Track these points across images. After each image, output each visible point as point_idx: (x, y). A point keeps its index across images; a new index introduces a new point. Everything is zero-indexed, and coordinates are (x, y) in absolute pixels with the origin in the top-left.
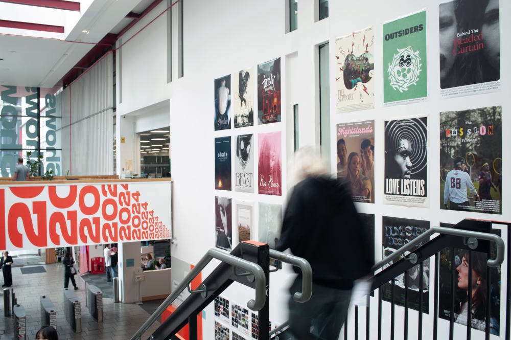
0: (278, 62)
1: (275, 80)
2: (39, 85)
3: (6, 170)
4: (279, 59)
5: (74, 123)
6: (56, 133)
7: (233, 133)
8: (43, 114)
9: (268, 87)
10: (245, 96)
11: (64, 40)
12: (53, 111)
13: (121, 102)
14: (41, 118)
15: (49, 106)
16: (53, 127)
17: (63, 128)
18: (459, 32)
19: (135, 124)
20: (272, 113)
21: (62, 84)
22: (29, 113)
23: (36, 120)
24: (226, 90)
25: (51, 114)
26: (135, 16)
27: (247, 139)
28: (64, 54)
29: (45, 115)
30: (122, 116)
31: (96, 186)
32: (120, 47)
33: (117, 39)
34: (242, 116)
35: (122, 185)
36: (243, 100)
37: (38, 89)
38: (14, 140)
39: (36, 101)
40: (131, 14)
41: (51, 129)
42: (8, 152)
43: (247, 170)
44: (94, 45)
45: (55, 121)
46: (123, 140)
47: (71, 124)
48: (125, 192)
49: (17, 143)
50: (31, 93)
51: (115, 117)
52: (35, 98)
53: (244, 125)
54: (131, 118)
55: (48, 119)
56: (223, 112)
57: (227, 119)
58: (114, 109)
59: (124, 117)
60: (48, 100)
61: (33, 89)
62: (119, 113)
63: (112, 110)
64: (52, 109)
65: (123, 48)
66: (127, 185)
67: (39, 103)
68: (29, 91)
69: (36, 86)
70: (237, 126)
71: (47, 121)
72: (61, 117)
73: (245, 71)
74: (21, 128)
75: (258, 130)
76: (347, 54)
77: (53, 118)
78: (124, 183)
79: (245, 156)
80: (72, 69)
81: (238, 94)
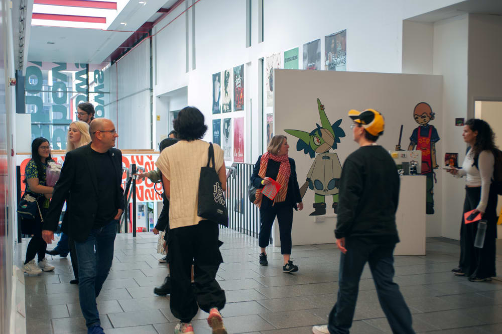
0: (242, 66)
1: (241, 79)
2: (88, 61)
3: (57, 145)
4: (243, 65)
5: (120, 100)
6: (105, 107)
7: (222, 116)
8: (92, 89)
9: (238, 85)
10: (228, 89)
11: (106, 29)
12: (102, 86)
13: (156, 84)
14: (90, 94)
15: (98, 82)
16: (102, 102)
17: (111, 103)
18: (308, 63)
19: (168, 104)
20: (240, 104)
21: (110, 60)
22: (79, 89)
23: (86, 95)
24: (218, 84)
25: (99, 90)
26: (164, 11)
27: (228, 121)
28: (108, 39)
29: (94, 91)
30: (157, 96)
31: (127, 157)
32: (155, 34)
33: (153, 27)
34: (226, 105)
35: (148, 156)
36: (226, 92)
37: (87, 66)
38: (65, 114)
39: (85, 76)
40: (161, 10)
41: (100, 105)
42: (59, 127)
43: (228, 145)
44: (133, 33)
45: (103, 96)
46: (158, 118)
47: (117, 101)
48: (150, 161)
49: (68, 118)
50: (81, 69)
51: (152, 97)
52: (84, 74)
53: (227, 111)
54: (166, 98)
55: (97, 94)
56: (217, 101)
57: (219, 106)
58: (151, 90)
59: (159, 97)
60: (97, 76)
61: (82, 65)
62: (155, 94)
63: (149, 91)
64: (100, 84)
65: (158, 35)
66: (151, 156)
67: (87, 79)
68: (78, 67)
69: (85, 62)
70: (224, 112)
71: (95, 97)
72: (109, 93)
73: (228, 71)
74: (72, 99)
75: (233, 115)
76: (271, 68)
77: (102, 93)
78: (149, 155)
79: (227, 134)
80: (118, 48)
81: (224, 88)
